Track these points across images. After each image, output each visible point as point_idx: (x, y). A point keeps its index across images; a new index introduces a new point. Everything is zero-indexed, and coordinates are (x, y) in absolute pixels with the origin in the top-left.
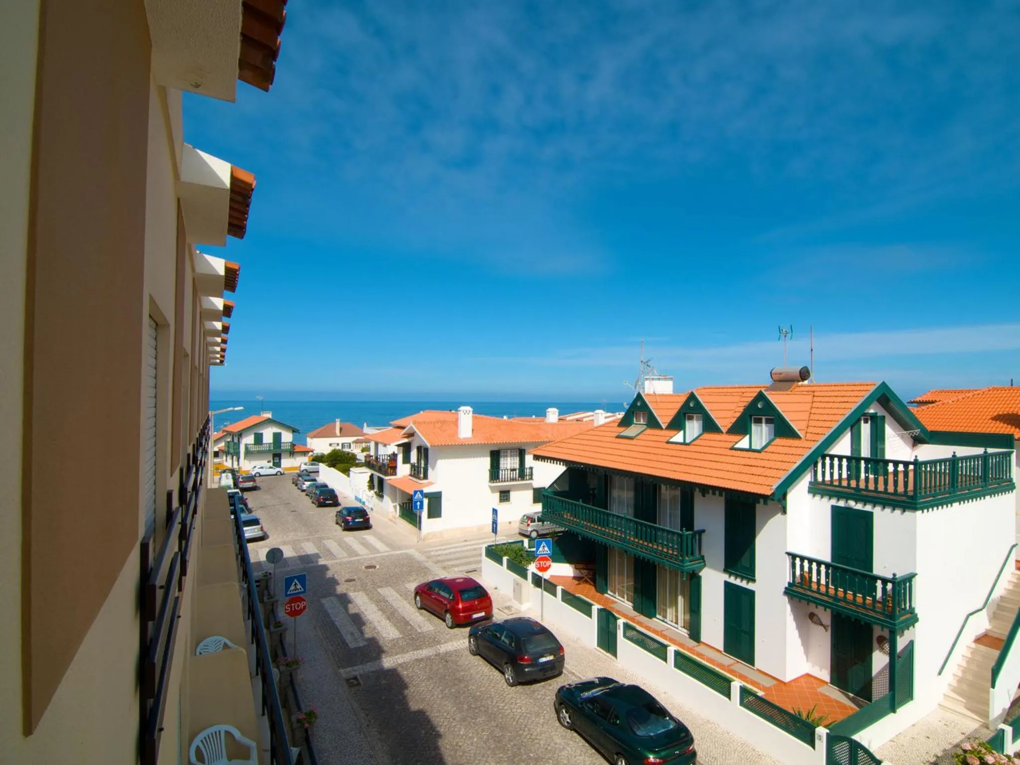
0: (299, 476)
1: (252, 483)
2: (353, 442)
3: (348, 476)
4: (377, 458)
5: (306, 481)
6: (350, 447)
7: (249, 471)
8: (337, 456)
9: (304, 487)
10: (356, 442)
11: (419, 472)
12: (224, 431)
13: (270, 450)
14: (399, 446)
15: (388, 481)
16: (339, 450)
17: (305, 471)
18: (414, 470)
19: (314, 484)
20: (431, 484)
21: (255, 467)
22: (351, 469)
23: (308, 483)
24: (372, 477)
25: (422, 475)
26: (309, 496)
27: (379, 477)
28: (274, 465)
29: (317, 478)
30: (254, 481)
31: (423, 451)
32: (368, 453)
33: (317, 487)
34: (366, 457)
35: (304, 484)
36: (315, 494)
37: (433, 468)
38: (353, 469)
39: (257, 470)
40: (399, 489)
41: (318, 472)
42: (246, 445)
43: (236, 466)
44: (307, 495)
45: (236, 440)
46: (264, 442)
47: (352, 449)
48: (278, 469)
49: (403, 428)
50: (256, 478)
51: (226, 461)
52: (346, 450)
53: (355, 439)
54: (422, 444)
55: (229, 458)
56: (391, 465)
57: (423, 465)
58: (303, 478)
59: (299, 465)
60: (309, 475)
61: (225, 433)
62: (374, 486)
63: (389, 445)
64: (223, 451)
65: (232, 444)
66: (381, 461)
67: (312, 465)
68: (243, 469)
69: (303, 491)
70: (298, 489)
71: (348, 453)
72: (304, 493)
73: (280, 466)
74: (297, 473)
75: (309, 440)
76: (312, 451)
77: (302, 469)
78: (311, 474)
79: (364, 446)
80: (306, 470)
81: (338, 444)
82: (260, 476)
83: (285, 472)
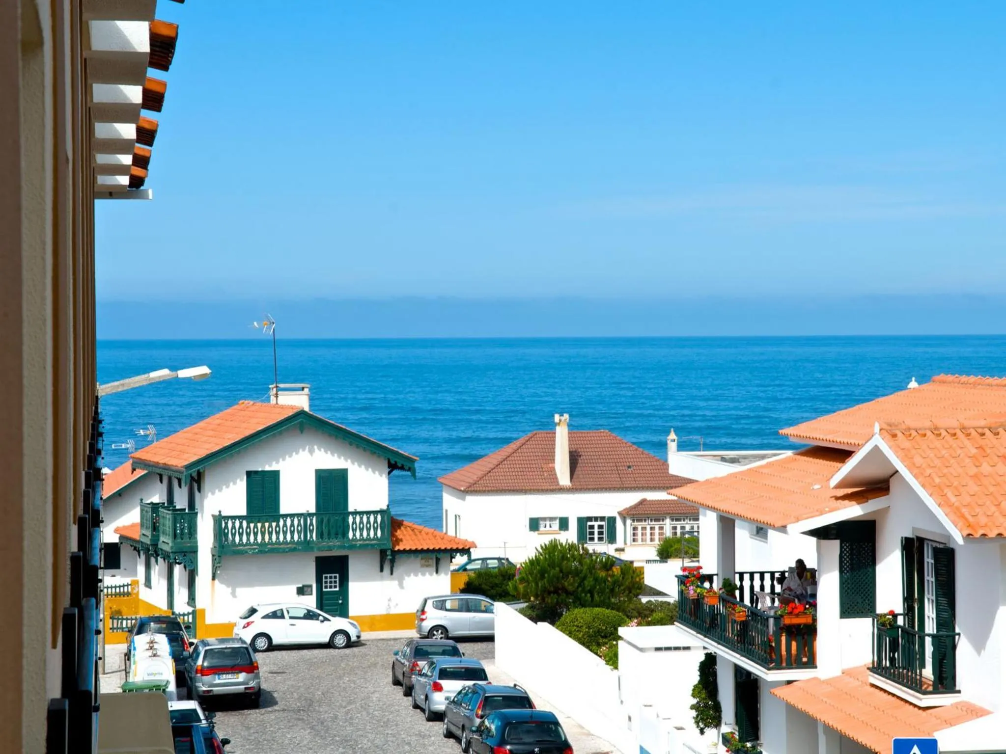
0: (419, 652)
1: (242, 677)
2: (624, 515)
3: (613, 660)
4: (729, 587)
5: (445, 674)
6: (612, 539)
7: (231, 626)
8: (566, 574)
9: (439, 701)
10: (636, 514)
11: (914, 660)
12: (138, 464)
13: (306, 545)
14: (821, 533)
15: (778, 692)
16: (572, 547)
17: (438, 635)
18: (894, 647)
19: (475, 691)
20: (973, 712)
21: (253, 611)
22: (622, 631)
23: (452, 687)
24: (709, 666)
25: (928, 672)
26: (458, 740)
27: (738, 670)
28: (321, 605)
29: (489, 668)
30: (251, 668)
31: (929, 560)
32: (688, 563)
33: (489, 702)
34: (682, 581)
35: (438, 688)
36: (481, 730)
37: (979, 643)
38: (629, 632)
39: (260, 625)
40: (830, 730)
41: (490, 639)
42: (219, 519)
43: (181, 606)
44: (449, 735)
45: (181, 502)
46: (283, 510)
47: (620, 543)
48: (338, 623)
49: (841, 455)
50: (259, 658)
51: (148, 583)
52: (596, 547)
53: (630, 499)
54: (926, 529)
55: (158, 570)
56: (787, 621)
57: (930, 627)
58: (432, 664)
59: (413, 607)
60: (455, 652)
61: (140, 473)
62: (717, 708)
63: (783, 529)
64: (137, 547)
65: (167, 518)
66: (747, 601)
67: (466, 607)
68: (211, 619)
69: (436, 717)
70: (416, 706)
71: (609, 563)
72: (439, 728)
73: (342, 611)
74: (410, 642)
75: (450, 502)
76: (466, 551)
77: (427, 625)
78: (462, 647)
79: (668, 533)
80: (443, 629)
81: (564, 524)
82: (272, 647)
83: (365, 636)
